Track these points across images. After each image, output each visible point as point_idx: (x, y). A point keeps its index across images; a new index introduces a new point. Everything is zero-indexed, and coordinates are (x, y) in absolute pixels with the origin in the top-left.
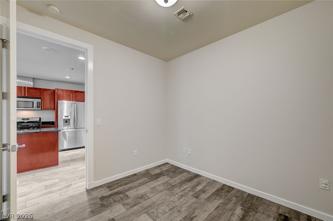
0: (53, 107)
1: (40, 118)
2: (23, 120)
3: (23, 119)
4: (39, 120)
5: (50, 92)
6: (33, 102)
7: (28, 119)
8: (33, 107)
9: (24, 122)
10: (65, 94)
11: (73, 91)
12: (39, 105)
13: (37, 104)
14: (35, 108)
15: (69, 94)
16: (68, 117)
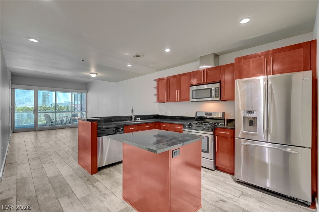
1: (224, 114)
2: (206, 115)
4: (222, 116)
6: (211, 89)
7: (211, 114)
8: (211, 97)
10: (251, 65)
11: (270, 52)
12: (217, 93)
14: (213, 98)
15: (260, 61)
16: (253, 112)
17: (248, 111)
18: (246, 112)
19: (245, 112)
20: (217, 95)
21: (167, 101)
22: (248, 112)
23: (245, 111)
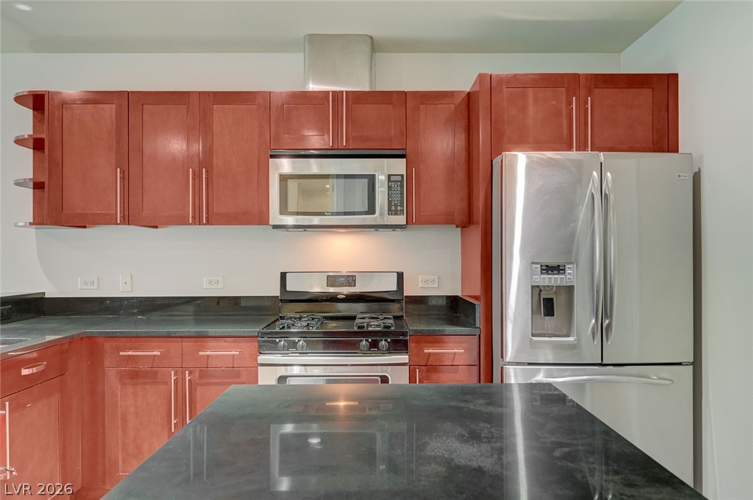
0: (465, 204)
1: (400, 276)
2: (332, 286)
3: (332, 280)
4: (394, 288)
5: (448, 108)
6: (371, 179)
7: (351, 280)
8: (371, 210)
9: (333, 299)
10: (531, 109)
11: (582, 81)
12: (396, 198)
13: (389, 188)
14: (381, 214)
15: (554, 103)
16: (564, 270)
17: (547, 266)
18: (542, 270)
19: (539, 269)
20: (396, 205)
21: (127, 220)
22: (549, 269)
23: (539, 266)
